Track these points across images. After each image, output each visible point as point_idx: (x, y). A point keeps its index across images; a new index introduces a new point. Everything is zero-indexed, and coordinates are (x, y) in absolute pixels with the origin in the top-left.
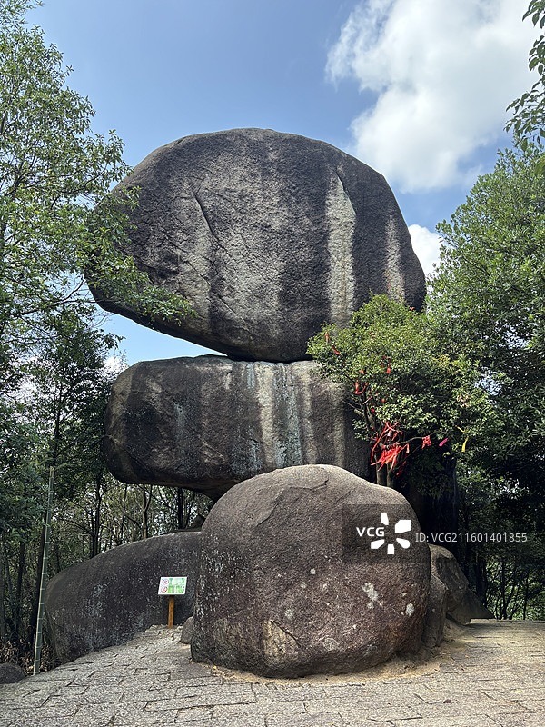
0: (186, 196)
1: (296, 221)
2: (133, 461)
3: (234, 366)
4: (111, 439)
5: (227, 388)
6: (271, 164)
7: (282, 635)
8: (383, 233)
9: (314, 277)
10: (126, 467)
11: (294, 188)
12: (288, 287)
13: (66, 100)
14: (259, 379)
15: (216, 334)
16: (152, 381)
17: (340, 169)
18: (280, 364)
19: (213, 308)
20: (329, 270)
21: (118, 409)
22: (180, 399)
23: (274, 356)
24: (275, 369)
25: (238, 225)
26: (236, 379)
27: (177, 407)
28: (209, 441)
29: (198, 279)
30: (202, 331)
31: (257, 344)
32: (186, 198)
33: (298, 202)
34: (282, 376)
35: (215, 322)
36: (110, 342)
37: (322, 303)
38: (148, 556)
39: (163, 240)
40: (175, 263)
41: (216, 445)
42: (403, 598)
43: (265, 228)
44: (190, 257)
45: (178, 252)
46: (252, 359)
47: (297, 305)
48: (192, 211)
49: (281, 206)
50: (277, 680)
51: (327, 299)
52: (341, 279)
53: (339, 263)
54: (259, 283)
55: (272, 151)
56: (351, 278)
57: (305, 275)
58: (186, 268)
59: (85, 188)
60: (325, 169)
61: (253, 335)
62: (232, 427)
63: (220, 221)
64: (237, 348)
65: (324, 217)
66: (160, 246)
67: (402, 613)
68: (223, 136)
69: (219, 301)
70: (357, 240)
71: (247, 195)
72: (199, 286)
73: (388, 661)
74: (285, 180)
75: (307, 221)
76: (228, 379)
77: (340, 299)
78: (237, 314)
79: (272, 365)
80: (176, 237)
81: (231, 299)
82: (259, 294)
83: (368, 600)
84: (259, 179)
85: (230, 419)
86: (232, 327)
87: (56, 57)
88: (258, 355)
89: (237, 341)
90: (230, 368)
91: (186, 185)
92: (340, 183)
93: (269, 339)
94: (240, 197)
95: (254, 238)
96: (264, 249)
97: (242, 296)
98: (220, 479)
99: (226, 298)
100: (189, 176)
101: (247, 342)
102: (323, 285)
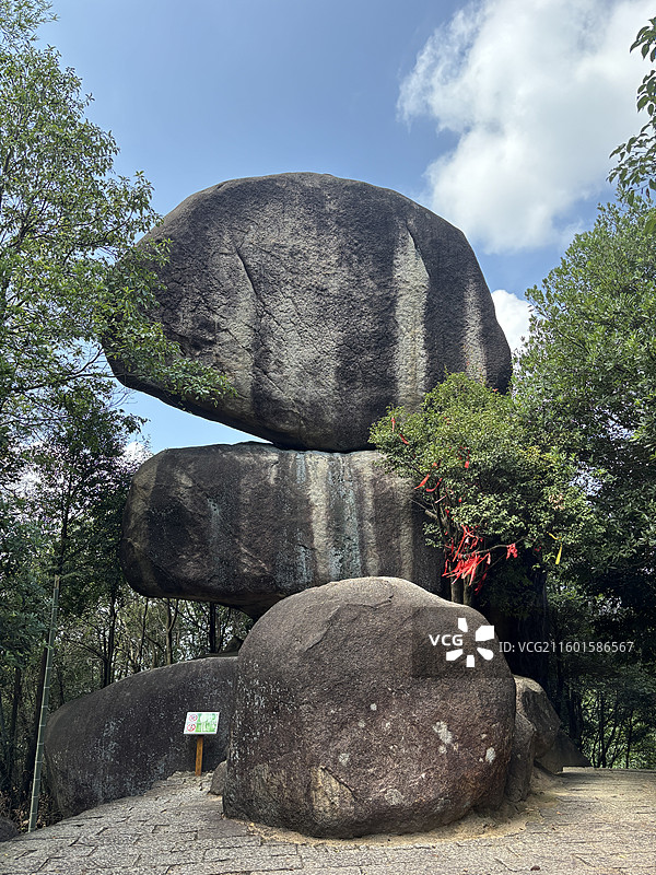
0: (226, 251)
1: (358, 284)
2: (156, 569)
3: (281, 456)
4: (130, 543)
5: (272, 482)
6: (329, 215)
7: (335, 785)
8: (461, 300)
9: (379, 350)
10: (148, 577)
11: (356, 245)
12: (347, 362)
13: (85, 134)
14: (312, 472)
15: (260, 417)
16: (181, 473)
17: (411, 222)
18: (336, 454)
19: (257, 385)
20: (396, 343)
21: (139, 507)
22: (215, 495)
23: (329, 445)
24: (331, 459)
25: (288, 287)
26: (283, 472)
27: (211, 504)
28: (248, 546)
29: (240, 351)
30: (243, 413)
31: (308, 430)
32: (226, 254)
33: (360, 262)
34: (338, 469)
35: (259, 403)
36: (131, 425)
37: (389, 382)
38: (173, 686)
39: (197, 304)
40: (212, 331)
41: (257, 551)
42: (483, 741)
43: (321, 291)
44: (230, 324)
45: (216, 318)
46: (302, 448)
47: (358, 384)
48: (234, 270)
49: (340, 265)
50: (327, 841)
51: (393, 377)
52: (410, 354)
53: (408, 335)
54: (313, 356)
55: (331, 199)
56: (423, 352)
57: (368, 348)
58: (225, 337)
59: (104, 240)
60: (393, 222)
61: (304, 419)
62: (278, 530)
63: (267, 282)
64: (285, 434)
65: (391, 280)
66: (194, 311)
67: (481, 760)
68: (271, 181)
69: (264, 378)
70: (430, 308)
71: (299, 252)
72: (240, 359)
73: (463, 818)
74: (346, 234)
75: (371, 284)
76: (274, 471)
77: (409, 378)
78: (285, 394)
79: (327, 455)
80: (214, 300)
81: (278, 376)
82: (312, 370)
83: (441, 743)
84: (314, 233)
85: (276, 520)
86: (279, 410)
87: (74, 84)
88: (310, 443)
89: (285, 426)
90: (276, 458)
91: (226, 239)
92: (411, 240)
93: (323, 424)
94: (291, 254)
95: (307, 303)
96: (319, 317)
97: (291, 372)
98: (262, 592)
99: (272, 374)
100: (231, 228)
101: (297, 427)
102: (389, 361)
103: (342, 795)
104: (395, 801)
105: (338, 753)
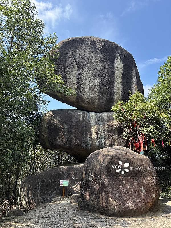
0: (71, 57)
1: (105, 67)
2: (50, 142)
3: (83, 113)
4: (43, 135)
5: (81, 120)
6: (98, 48)
7: (115, 203)
8: (131, 73)
9: (110, 85)
10: (47, 144)
11: (105, 57)
12: (101, 88)
14: (91, 118)
15: (78, 102)
16: (57, 116)
17: (119, 51)
18: (98, 113)
19: (78, 93)
20: (114, 84)
21: (45, 125)
22: (66, 122)
23: (95, 110)
24: (96, 114)
25: (87, 67)
26: (84, 117)
27: (65, 125)
28: (74, 137)
29: (73, 84)
30: (73, 101)
31: (90, 106)
33: (106, 61)
34: (98, 117)
35: (78, 98)
36: (44, 103)
37: (112, 94)
39: (63, 71)
40: (66, 78)
41: (77, 138)
42: (152, 192)
43: (95, 69)
44: (71, 77)
45: (67, 75)
46: (88, 111)
47: (104, 94)
48: (72, 62)
49: (100, 62)
51: (113, 93)
52: (118, 87)
53: (118, 82)
54: (93, 86)
55: (99, 44)
56: (121, 87)
57: (107, 85)
58: (70, 80)
59: (40, 52)
60: (114, 51)
61: (89, 103)
62: (83, 133)
63: (81, 66)
64: (84, 107)
65: (114, 67)
66: (62, 73)
67: (152, 197)
69: (79, 92)
70: (123, 75)
71: (90, 58)
72: (73, 86)
74: (102, 54)
75: (108, 67)
76: (81, 117)
77: (118, 93)
78: (85, 96)
80: (67, 70)
81: (83, 91)
82: (92, 90)
83: (142, 192)
84: (94, 53)
85: (82, 130)
86: (83, 100)
87: (33, 8)
88: (90, 110)
89: (84, 105)
90: (82, 113)
91: (71, 53)
92: (119, 56)
93: (94, 105)
94: (88, 58)
95: (92, 72)
96: (94, 76)
97: (87, 90)
98: (78, 149)
99: (82, 91)
100: (72, 50)
101: (87, 105)
102: (112, 88)
103: (117, 206)
104: (131, 207)
105: (116, 194)
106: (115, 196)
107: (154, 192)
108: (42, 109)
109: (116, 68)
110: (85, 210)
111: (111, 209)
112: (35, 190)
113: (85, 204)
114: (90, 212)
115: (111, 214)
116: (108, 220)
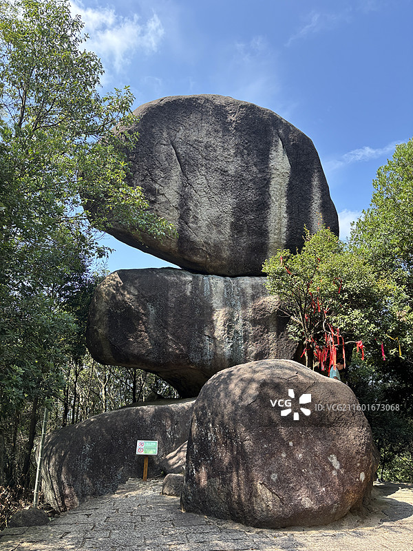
0: (165, 143)
1: (247, 169)
2: (113, 347)
3: (194, 277)
4: (96, 329)
5: (189, 294)
6: (230, 124)
7: (269, 494)
8: (310, 183)
9: (258, 212)
10: (107, 352)
11: (247, 143)
12: (238, 219)
14: (214, 289)
15: (181, 252)
16: (130, 286)
17: (281, 131)
18: (228, 278)
19: (181, 231)
20: (269, 208)
21: (102, 307)
22: (152, 300)
23: (223, 272)
24: (225, 281)
25: (203, 168)
26: (195, 287)
27: (149, 306)
28: (173, 334)
29: (171, 208)
30: (171, 249)
31: (211, 261)
32: (164, 145)
33: (248, 155)
34: (230, 287)
35: (181, 243)
36: (101, 253)
37: (263, 233)
38: (127, 423)
39: (145, 176)
40: (154, 195)
41: (178, 338)
42: (358, 468)
43: (224, 172)
44: (166, 190)
45: (157, 186)
46: (206, 273)
47: (244, 233)
48: (169, 155)
49: (236, 156)
51: (267, 230)
52: (278, 217)
53: (277, 203)
54: (217, 214)
55: (232, 113)
56: (285, 215)
57: (252, 211)
58: (162, 199)
59: (92, 131)
60: (270, 130)
61: (209, 255)
62: (193, 325)
63: (189, 165)
64: (196, 264)
65: (267, 167)
66: (143, 180)
67: (357, 480)
69: (185, 227)
70: (291, 187)
71: (211, 146)
72: (171, 214)
73: (343, 517)
74: (240, 136)
75: (254, 169)
76: (189, 287)
77: (277, 231)
78: (199, 238)
79: (222, 278)
80: (156, 174)
81: (195, 226)
82: (216, 223)
83: (332, 468)
85: (190, 318)
86: (193, 247)
87: (76, 24)
88: (211, 270)
89: (197, 259)
90: (191, 279)
91: (165, 135)
92: (280, 142)
93: (220, 258)
94: (206, 147)
95: (215, 180)
96: (222, 189)
97: (203, 223)
98: (180, 364)
99: (191, 225)
100: (168, 128)
101: (204, 259)
102: (264, 219)
103: (274, 501)
104: (308, 505)
105: (270, 473)
106: (269, 479)
107: (361, 469)
108: (95, 267)
109: (274, 171)
110: (196, 513)
111: (259, 509)
112: (76, 465)
113: (197, 498)
114: (210, 516)
115: (260, 522)
116: (252, 536)
